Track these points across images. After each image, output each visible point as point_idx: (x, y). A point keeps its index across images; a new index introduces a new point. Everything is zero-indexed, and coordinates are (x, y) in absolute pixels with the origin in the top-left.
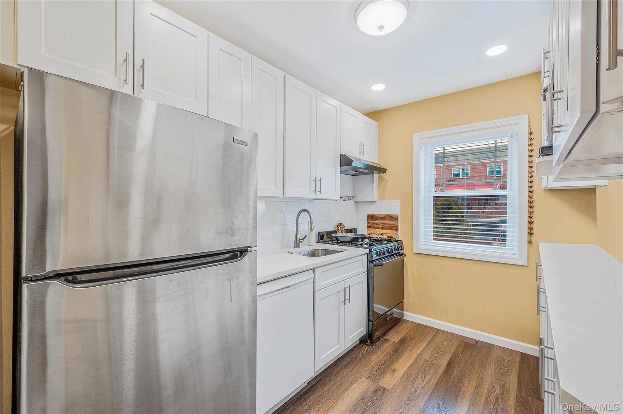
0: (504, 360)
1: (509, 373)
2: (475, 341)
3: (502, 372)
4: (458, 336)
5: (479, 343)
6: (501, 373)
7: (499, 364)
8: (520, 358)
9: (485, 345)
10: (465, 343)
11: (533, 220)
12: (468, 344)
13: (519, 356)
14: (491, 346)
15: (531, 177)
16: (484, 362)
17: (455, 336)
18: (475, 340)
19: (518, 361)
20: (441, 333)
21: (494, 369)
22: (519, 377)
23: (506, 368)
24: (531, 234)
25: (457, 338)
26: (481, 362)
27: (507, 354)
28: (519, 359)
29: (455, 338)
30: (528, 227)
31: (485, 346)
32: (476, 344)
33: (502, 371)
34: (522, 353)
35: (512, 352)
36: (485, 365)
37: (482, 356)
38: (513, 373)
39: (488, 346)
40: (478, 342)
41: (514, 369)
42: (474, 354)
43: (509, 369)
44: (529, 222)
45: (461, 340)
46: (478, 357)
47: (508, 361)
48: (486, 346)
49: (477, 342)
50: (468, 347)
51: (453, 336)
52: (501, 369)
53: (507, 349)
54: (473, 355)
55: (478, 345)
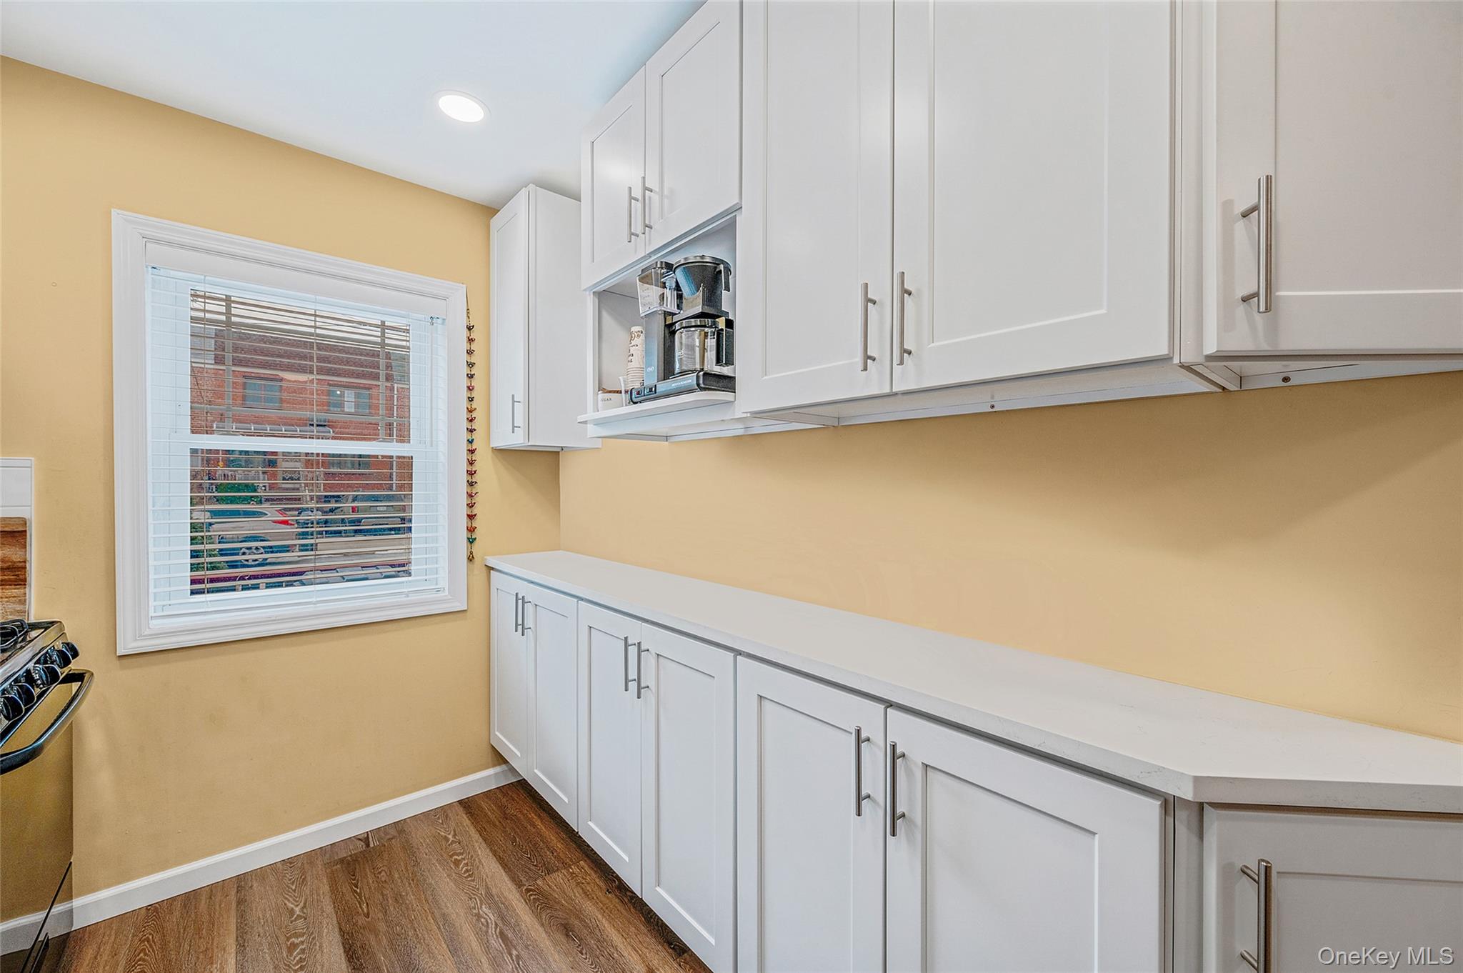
0: (446, 839)
1: (474, 860)
2: (360, 839)
3: (464, 869)
4: (311, 856)
5: (371, 839)
6: (465, 872)
7: (445, 856)
8: (466, 814)
9: (386, 833)
10: (342, 861)
11: (476, 510)
12: (349, 858)
13: (460, 810)
14: (400, 827)
15: (471, 421)
16: (416, 876)
17: (303, 864)
18: (358, 838)
19: (468, 821)
20: (255, 885)
21: (446, 875)
22: (495, 853)
23: (462, 854)
24: (471, 541)
25: (311, 863)
26: (413, 880)
27: (441, 821)
28: (465, 817)
29: (306, 866)
30: (467, 527)
31: (388, 837)
32: (368, 845)
33: (462, 868)
34: (460, 802)
35: (443, 811)
36: (425, 880)
37: (402, 864)
38: (480, 856)
39: (393, 832)
40: (368, 835)
41: (476, 845)
42: (383, 873)
43: (469, 853)
44: (468, 515)
45: (326, 861)
46: (397, 876)
47: (455, 835)
48: (391, 837)
49: (365, 839)
50: (357, 867)
51: (297, 867)
52: (457, 863)
53: (432, 813)
54: (383, 879)
55: (372, 845)
